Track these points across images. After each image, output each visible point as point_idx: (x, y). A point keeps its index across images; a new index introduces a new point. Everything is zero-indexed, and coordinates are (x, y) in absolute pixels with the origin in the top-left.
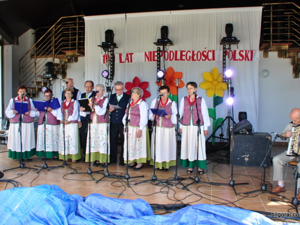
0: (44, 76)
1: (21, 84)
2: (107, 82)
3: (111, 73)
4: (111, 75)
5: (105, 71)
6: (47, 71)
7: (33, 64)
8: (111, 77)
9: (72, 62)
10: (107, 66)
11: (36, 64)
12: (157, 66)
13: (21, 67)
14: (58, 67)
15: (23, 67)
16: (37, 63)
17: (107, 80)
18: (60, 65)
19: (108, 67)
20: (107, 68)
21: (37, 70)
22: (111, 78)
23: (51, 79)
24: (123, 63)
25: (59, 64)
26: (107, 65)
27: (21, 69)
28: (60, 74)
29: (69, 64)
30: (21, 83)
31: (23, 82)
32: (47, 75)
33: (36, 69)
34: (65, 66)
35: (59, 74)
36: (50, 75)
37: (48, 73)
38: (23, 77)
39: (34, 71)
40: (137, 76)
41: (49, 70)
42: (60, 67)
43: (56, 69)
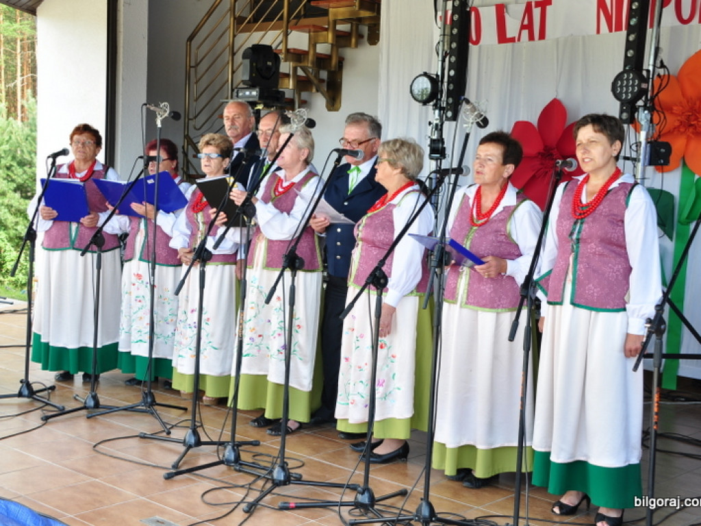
0: (237, 96)
1: (190, 121)
2: (435, 122)
3: (449, 84)
4: (449, 94)
5: (425, 74)
6: (247, 78)
7: (227, 55)
8: (451, 100)
9: (356, 46)
10: (440, 58)
11: (233, 54)
12: (627, 50)
13: (193, 64)
14: (302, 65)
15: (197, 65)
16: (235, 51)
17: (437, 112)
18: (311, 57)
19: (443, 61)
20: (440, 63)
21: (234, 75)
22: (447, 103)
24: (509, 45)
25: (306, 53)
26: (440, 53)
27: (193, 70)
28: (317, 91)
29: (349, 53)
30: (191, 119)
31: (196, 117)
32: (247, 93)
33: (233, 72)
34: (334, 61)
35: (314, 90)
36: (254, 93)
37: (251, 85)
38: (196, 100)
39: (228, 81)
40: (560, 97)
41: (254, 75)
42: (310, 65)
43: (299, 70)
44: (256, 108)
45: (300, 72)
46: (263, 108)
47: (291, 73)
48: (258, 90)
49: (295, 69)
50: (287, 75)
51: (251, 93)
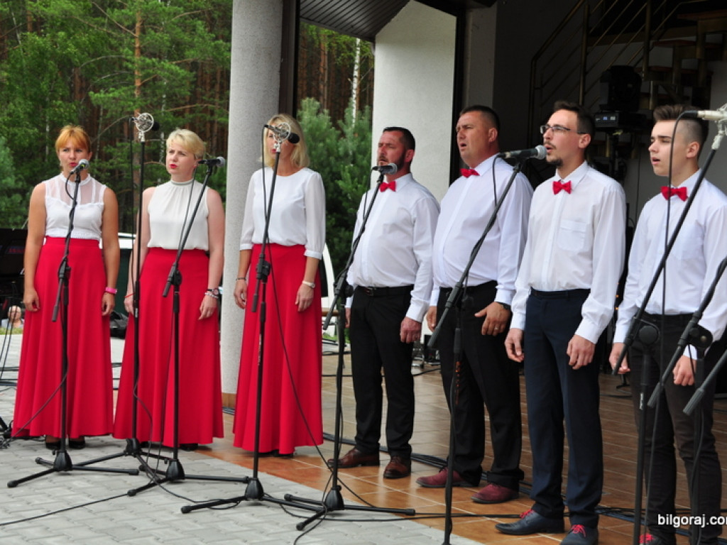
6: (604, 101)
11: (585, 73)
13: (538, 85)
14: (664, 83)
15: (543, 86)
16: (588, 68)
23: (619, 133)
25: (670, 70)
27: (537, 92)
32: (605, 118)
33: (584, 93)
36: (613, 118)
37: (611, 112)
41: (613, 99)
42: (673, 83)
43: (660, 87)
44: (614, 134)
45: (662, 91)
46: (622, 134)
47: (651, 92)
48: (617, 115)
49: (656, 88)
50: (648, 95)
51: (609, 118)
